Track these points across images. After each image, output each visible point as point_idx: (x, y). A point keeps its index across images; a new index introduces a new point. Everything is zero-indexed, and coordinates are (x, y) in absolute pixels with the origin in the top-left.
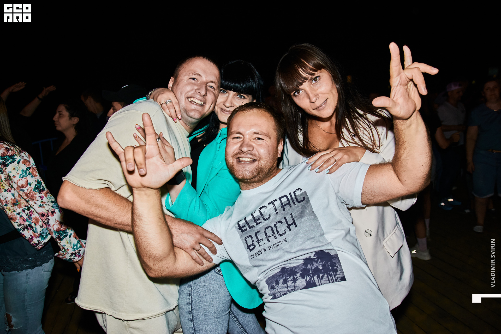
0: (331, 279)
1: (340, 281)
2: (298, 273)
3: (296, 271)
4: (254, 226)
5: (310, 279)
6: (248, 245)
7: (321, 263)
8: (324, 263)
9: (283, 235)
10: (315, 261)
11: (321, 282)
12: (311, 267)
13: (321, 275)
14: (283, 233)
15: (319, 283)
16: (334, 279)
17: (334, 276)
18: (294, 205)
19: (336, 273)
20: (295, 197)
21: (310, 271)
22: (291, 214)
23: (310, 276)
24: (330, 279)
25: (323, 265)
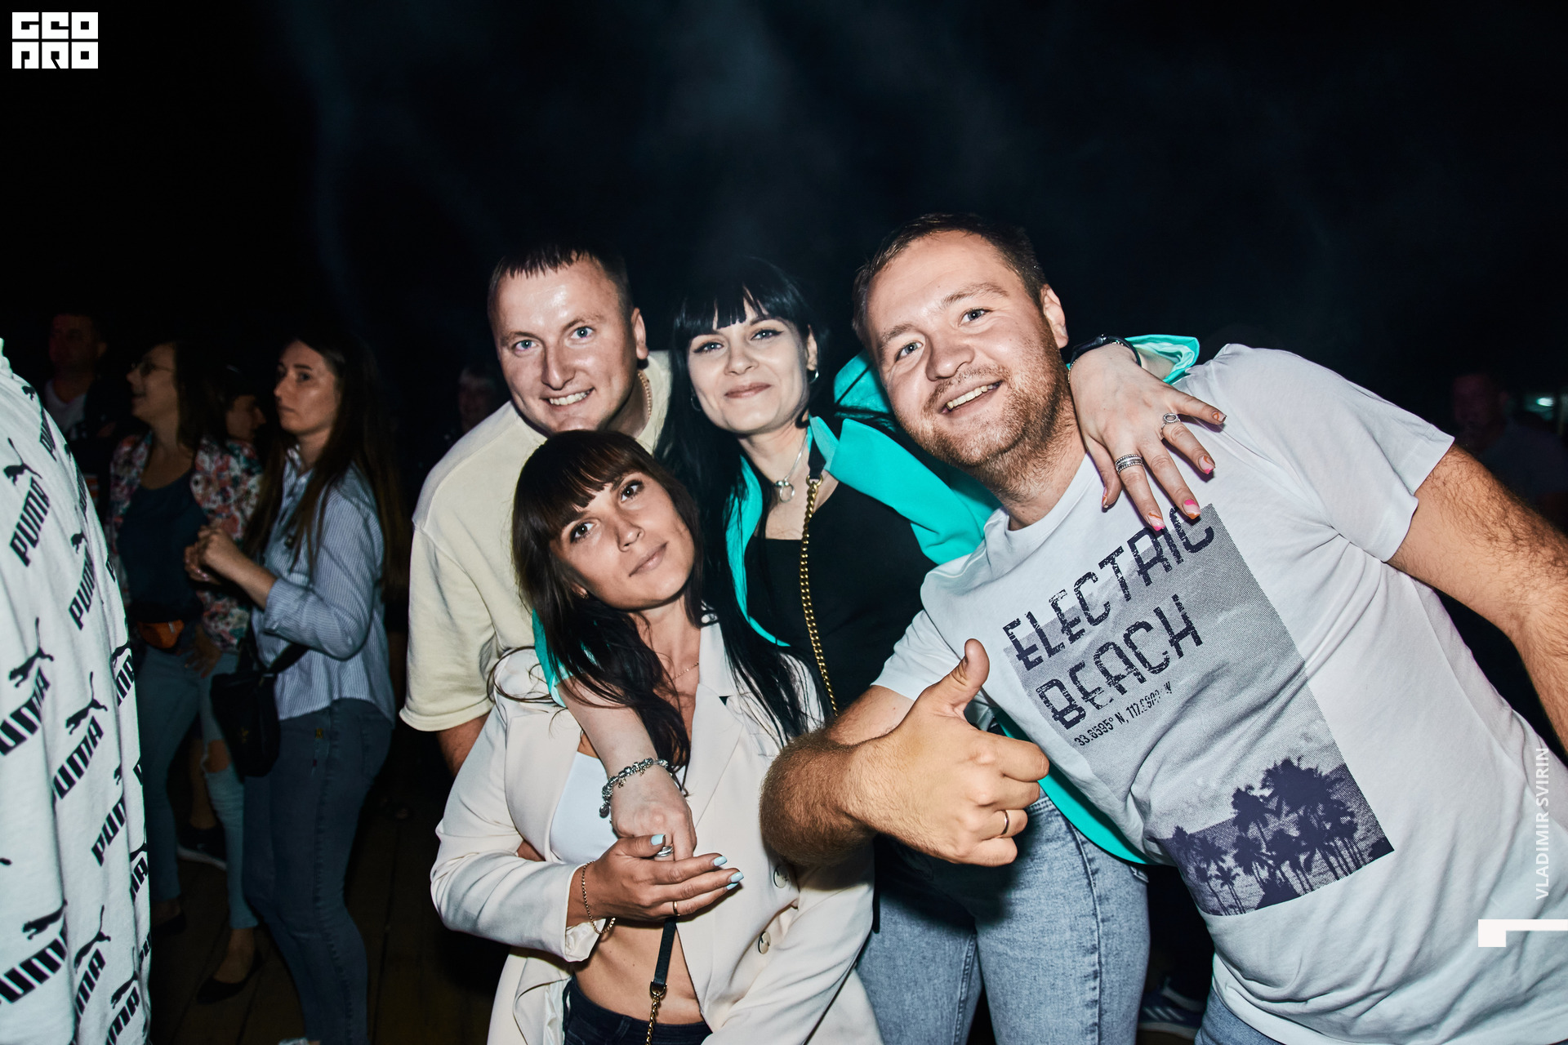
0: (1338, 862)
1: (1371, 861)
2: (1226, 853)
3: (1219, 848)
4: (1063, 646)
5: (1269, 876)
6: (1054, 710)
7: (1293, 816)
8: (1301, 813)
9: (1163, 669)
10: (1271, 811)
11: (1308, 882)
12: (1262, 833)
13: (1302, 858)
14: (1162, 664)
15: (1303, 886)
16: (1349, 860)
17: (1348, 849)
18: (1179, 562)
19: (1351, 838)
20: (1178, 531)
21: (1261, 849)
22: (1175, 598)
23: (1269, 866)
24: (1335, 864)
25: (1302, 824)
